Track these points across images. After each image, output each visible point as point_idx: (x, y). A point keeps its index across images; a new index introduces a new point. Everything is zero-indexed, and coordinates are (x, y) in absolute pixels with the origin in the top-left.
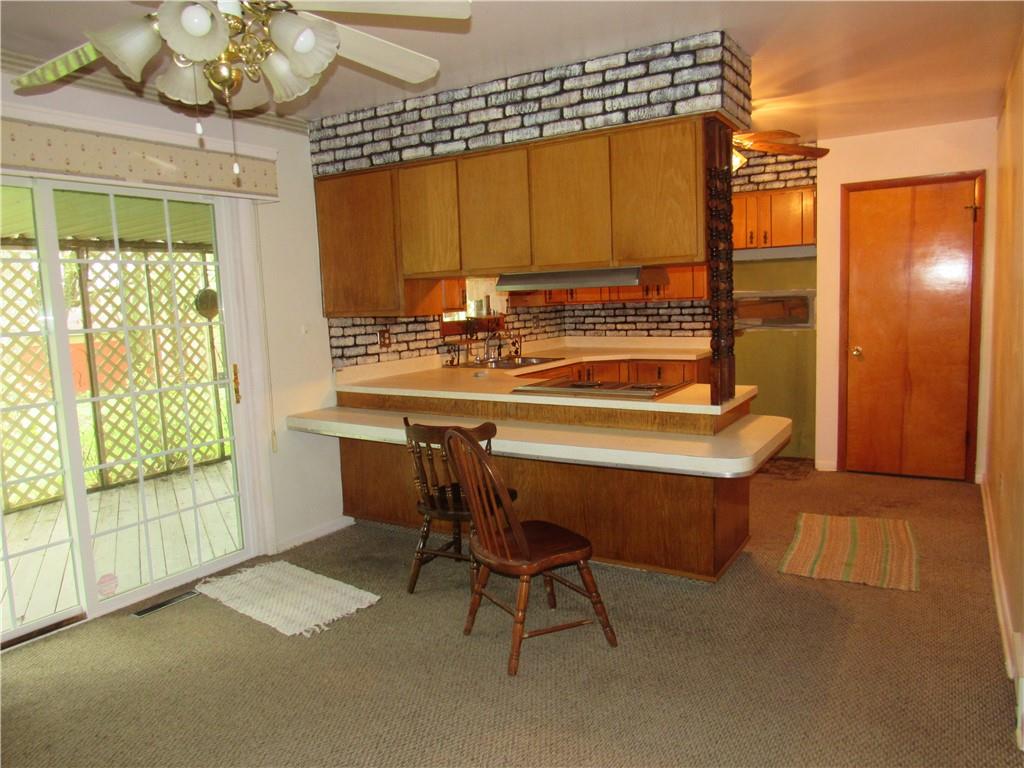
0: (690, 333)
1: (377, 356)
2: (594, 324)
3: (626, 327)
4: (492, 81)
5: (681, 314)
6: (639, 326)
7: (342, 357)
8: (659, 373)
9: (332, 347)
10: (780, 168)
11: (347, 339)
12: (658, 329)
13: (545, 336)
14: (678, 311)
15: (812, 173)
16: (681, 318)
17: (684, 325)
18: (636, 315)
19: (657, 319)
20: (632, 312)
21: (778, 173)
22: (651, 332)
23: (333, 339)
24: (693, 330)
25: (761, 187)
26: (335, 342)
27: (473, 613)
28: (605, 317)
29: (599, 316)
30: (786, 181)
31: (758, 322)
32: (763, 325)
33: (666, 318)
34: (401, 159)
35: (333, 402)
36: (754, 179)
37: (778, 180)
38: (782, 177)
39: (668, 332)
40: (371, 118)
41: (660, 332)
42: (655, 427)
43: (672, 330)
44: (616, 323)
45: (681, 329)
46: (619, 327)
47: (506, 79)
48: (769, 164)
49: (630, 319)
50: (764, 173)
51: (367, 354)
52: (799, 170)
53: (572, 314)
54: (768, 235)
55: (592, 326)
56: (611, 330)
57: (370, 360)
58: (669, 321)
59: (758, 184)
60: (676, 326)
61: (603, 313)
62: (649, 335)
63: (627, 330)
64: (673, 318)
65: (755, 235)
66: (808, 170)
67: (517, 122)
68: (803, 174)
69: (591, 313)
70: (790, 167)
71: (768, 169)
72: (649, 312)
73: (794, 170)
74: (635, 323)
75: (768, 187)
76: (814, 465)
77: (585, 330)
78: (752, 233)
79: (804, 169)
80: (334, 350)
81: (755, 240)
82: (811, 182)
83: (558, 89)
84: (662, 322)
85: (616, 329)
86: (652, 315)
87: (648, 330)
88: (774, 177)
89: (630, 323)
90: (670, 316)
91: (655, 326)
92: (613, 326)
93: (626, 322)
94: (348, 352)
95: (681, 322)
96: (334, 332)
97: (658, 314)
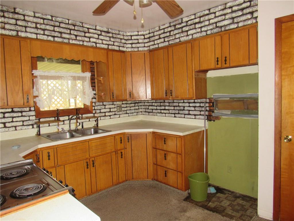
0: (194, 117)
2: (152, 110)
3: (165, 112)
5: (189, 106)
6: (171, 111)
8: (165, 141)
10: (234, 15)
12: (179, 113)
14: (187, 104)
15: (255, 15)
16: (189, 108)
17: (191, 112)
18: (169, 106)
19: (178, 108)
20: (168, 104)
21: (233, 18)
22: (176, 115)
24: (195, 115)
25: (223, 29)
28: (157, 106)
29: (154, 106)
30: (238, 23)
31: (229, 112)
32: (231, 114)
33: (182, 108)
36: (219, 24)
37: (233, 23)
38: (236, 20)
39: (183, 116)
41: (179, 115)
43: (185, 114)
44: (161, 110)
45: (189, 114)
46: (162, 111)
48: (227, 14)
49: (167, 108)
50: (224, 20)
52: (247, 14)
53: (144, 104)
54: (228, 59)
55: (151, 111)
56: (159, 113)
58: (184, 110)
59: (221, 27)
60: (187, 112)
61: (156, 104)
62: (175, 117)
63: (165, 113)
64: (186, 108)
65: (220, 60)
66: (252, 13)
68: (249, 16)
69: (151, 104)
70: (240, 13)
71: (227, 17)
72: (175, 104)
73: (243, 15)
74: (169, 110)
75: (227, 28)
76: (257, 213)
77: (149, 112)
78: (218, 58)
79: (249, 13)
81: (219, 63)
82: (254, 21)
84: (181, 110)
85: (161, 113)
86: (176, 106)
87: (174, 114)
88: (231, 21)
89: (167, 110)
90: (184, 107)
91: (177, 112)
92: (160, 111)
93: (165, 109)
95: (189, 111)
97: (179, 106)
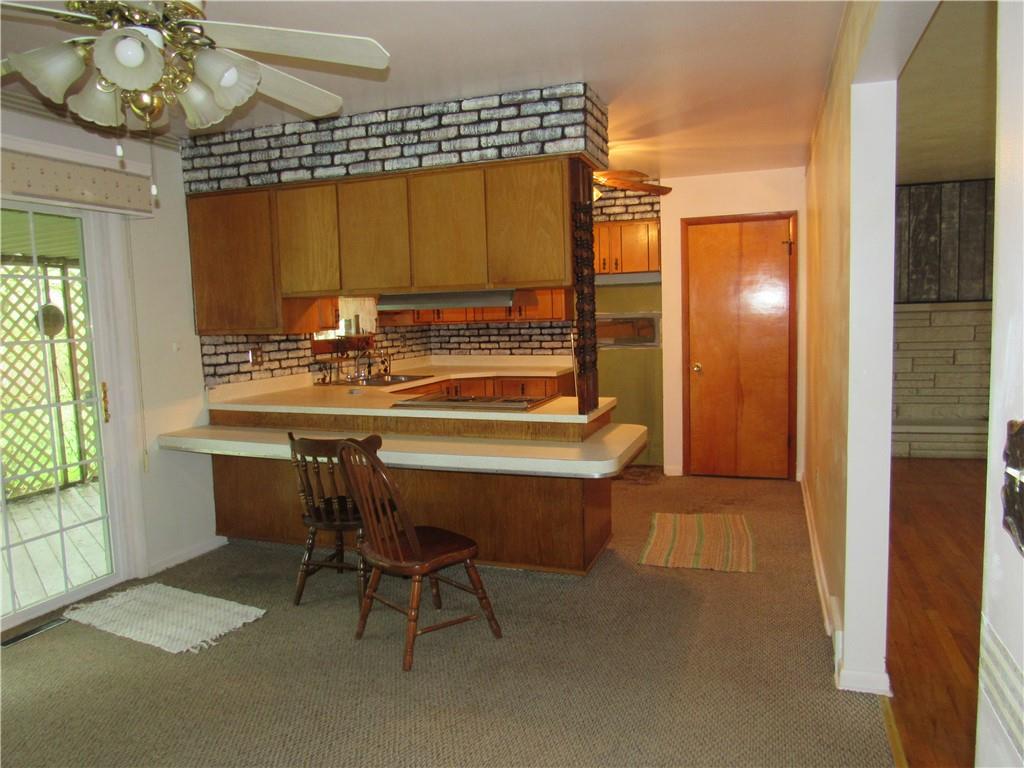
0: (550, 352)
1: (249, 375)
2: (459, 343)
3: (489, 346)
4: (373, 112)
5: (541, 334)
6: (502, 345)
7: (214, 375)
8: (523, 389)
9: (204, 365)
10: (628, 202)
11: (219, 357)
12: (520, 348)
13: (413, 354)
14: (538, 331)
15: (656, 207)
16: (541, 338)
17: (544, 344)
18: (499, 335)
19: (519, 338)
20: (496, 332)
21: (627, 206)
22: (514, 351)
23: (205, 357)
24: (552, 349)
25: (612, 218)
26: (207, 360)
27: (364, 618)
28: (469, 337)
29: (464, 336)
30: (633, 213)
31: (611, 341)
32: (615, 344)
33: (527, 338)
34: (280, 181)
35: (206, 420)
36: (607, 211)
37: (627, 212)
38: (630, 210)
39: (529, 351)
40: (248, 139)
41: (521, 351)
42: (529, 437)
43: (532, 349)
44: (480, 343)
45: (541, 348)
46: (483, 346)
47: (386, 111)
48: (618, 198)
49: (493, 338)
50: (614, 205)
51: (239, 372)
52: (645, 204)
53: (437, 334)
54: (619, 262)
55: (456, 346)
56: (475, 349)
57: (242, 377)
58: (530, 341)
59: (609, 215)
60: (537, 345)
61: (467, 333)
62: (512, 354)
63: (490, 349)
64: (533, 338)
65: (607, 261)
66: (652, 204)
67: (397, 152)
68: (649, 208)
69: (455, 333)
70: (637, 202)
71: (618, 202)
72: (512, 332)
73: (640, 204)
74: (498, 342)
75: (618, 218)
76: (663, 471)
77: (450, 349)
78: (604, 260)
79: (649, 204)
80: (206, 368)
81: (607, 267)
82: (655, 216)
83: (436, 123)
84: (524, 341)
85: (480, 348)
86: (514, 335)
87: (510, 349)
88: (623, 209)
89: (494, 342)
90: (531, 336)
91: (517, 345)
92: (477, 346)
93: (489, 342)
94: (220, 370)
95: (541, 342)
96: (206, 349)
97: (520, 334)
